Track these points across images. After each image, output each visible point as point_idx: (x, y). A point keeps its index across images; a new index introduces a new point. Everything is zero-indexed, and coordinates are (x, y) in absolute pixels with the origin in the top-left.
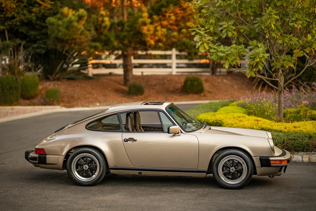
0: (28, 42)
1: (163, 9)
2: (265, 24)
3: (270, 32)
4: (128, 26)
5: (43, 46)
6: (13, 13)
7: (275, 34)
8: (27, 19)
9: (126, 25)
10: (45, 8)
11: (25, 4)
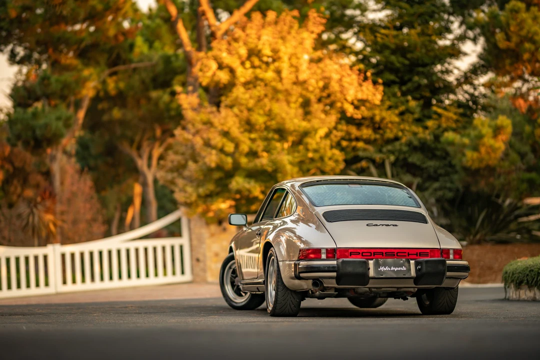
0: (425, 180)
5: (448, 185)
6: (395, 131)
8: (419, 140)
10: (448, 119)
11: (416, 116)
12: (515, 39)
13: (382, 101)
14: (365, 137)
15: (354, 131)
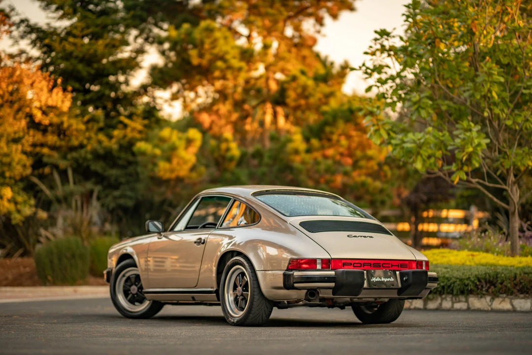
0: (105, 188)
1: (328, 129)
2: (481, 91)
3: (492, 107)
4: (270, 157)
5: (129, 193)
6: (81, 138)
7: (500, 110)
8: (105, 148)
9: (266, 155)
10: (134, 129)
11: (102, 124)
12: (208, 57)
13: (70, 108)
14: (49, 143)
15: (39, 137)
